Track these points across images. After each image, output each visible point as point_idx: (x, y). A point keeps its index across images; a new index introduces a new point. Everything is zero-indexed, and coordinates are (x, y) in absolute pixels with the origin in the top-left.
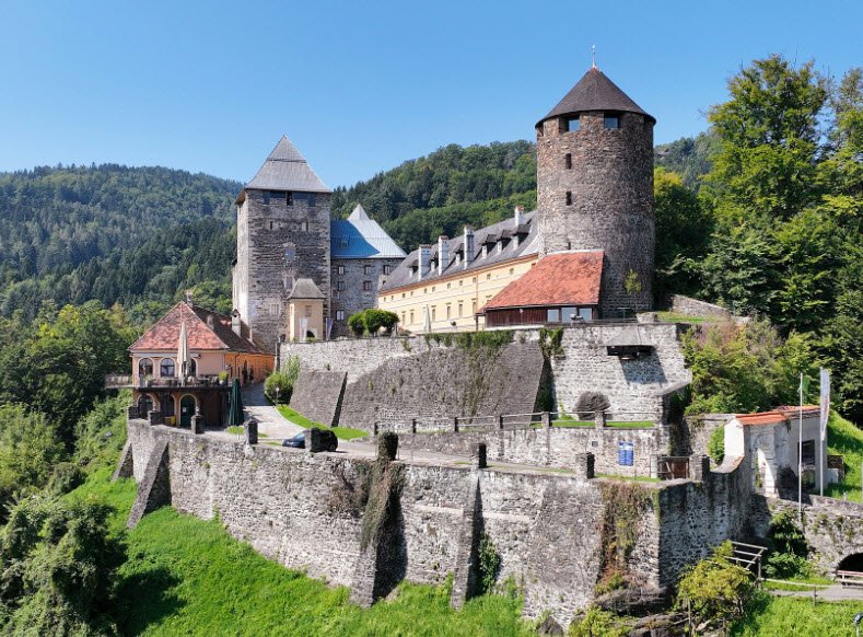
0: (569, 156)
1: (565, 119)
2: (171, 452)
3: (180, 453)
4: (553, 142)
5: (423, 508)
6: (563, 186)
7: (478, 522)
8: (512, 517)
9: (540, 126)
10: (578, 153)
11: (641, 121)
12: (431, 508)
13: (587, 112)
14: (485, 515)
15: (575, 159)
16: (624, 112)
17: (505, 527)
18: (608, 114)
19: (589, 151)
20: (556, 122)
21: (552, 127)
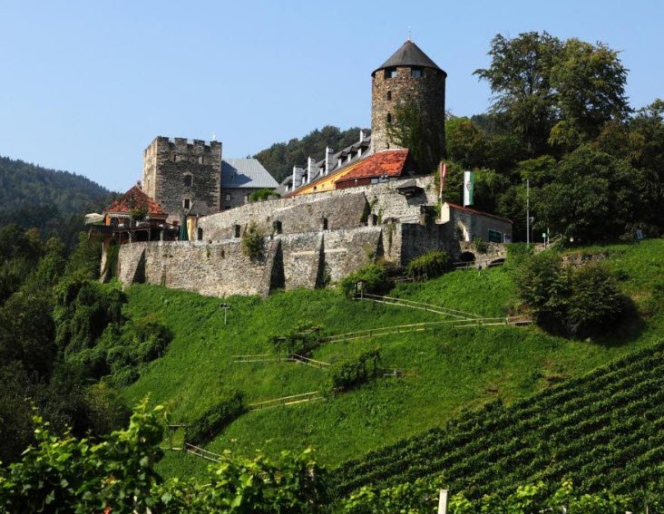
0: (389, 93)
1: (388, 70)
2: (147, 253)
3: (152, 253)
4: (380, 84)
5: (295, 254)
6: (386, 110)
7: (322, 255)
8: (338, 250)
9: (374, 75)
10: (395, 91)
11: (435, 73)
12: (299, 253)
13: (401, 66)
14: (325, 251)
15: (393, 94)
16: (424, 67)
17: (334, 255)
18: (414, 68)
19: (402, 90)
20: (382, 72)
21: (381, 75)
